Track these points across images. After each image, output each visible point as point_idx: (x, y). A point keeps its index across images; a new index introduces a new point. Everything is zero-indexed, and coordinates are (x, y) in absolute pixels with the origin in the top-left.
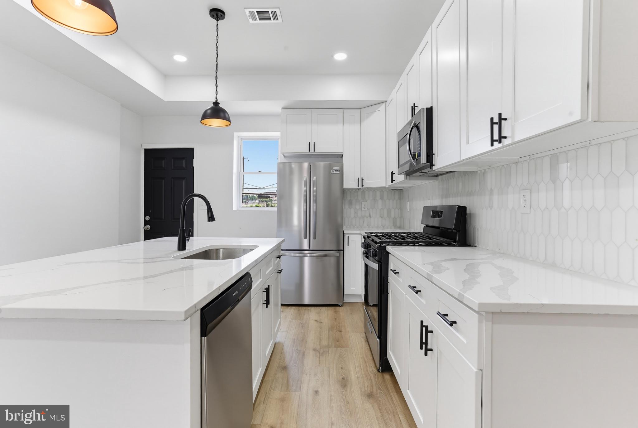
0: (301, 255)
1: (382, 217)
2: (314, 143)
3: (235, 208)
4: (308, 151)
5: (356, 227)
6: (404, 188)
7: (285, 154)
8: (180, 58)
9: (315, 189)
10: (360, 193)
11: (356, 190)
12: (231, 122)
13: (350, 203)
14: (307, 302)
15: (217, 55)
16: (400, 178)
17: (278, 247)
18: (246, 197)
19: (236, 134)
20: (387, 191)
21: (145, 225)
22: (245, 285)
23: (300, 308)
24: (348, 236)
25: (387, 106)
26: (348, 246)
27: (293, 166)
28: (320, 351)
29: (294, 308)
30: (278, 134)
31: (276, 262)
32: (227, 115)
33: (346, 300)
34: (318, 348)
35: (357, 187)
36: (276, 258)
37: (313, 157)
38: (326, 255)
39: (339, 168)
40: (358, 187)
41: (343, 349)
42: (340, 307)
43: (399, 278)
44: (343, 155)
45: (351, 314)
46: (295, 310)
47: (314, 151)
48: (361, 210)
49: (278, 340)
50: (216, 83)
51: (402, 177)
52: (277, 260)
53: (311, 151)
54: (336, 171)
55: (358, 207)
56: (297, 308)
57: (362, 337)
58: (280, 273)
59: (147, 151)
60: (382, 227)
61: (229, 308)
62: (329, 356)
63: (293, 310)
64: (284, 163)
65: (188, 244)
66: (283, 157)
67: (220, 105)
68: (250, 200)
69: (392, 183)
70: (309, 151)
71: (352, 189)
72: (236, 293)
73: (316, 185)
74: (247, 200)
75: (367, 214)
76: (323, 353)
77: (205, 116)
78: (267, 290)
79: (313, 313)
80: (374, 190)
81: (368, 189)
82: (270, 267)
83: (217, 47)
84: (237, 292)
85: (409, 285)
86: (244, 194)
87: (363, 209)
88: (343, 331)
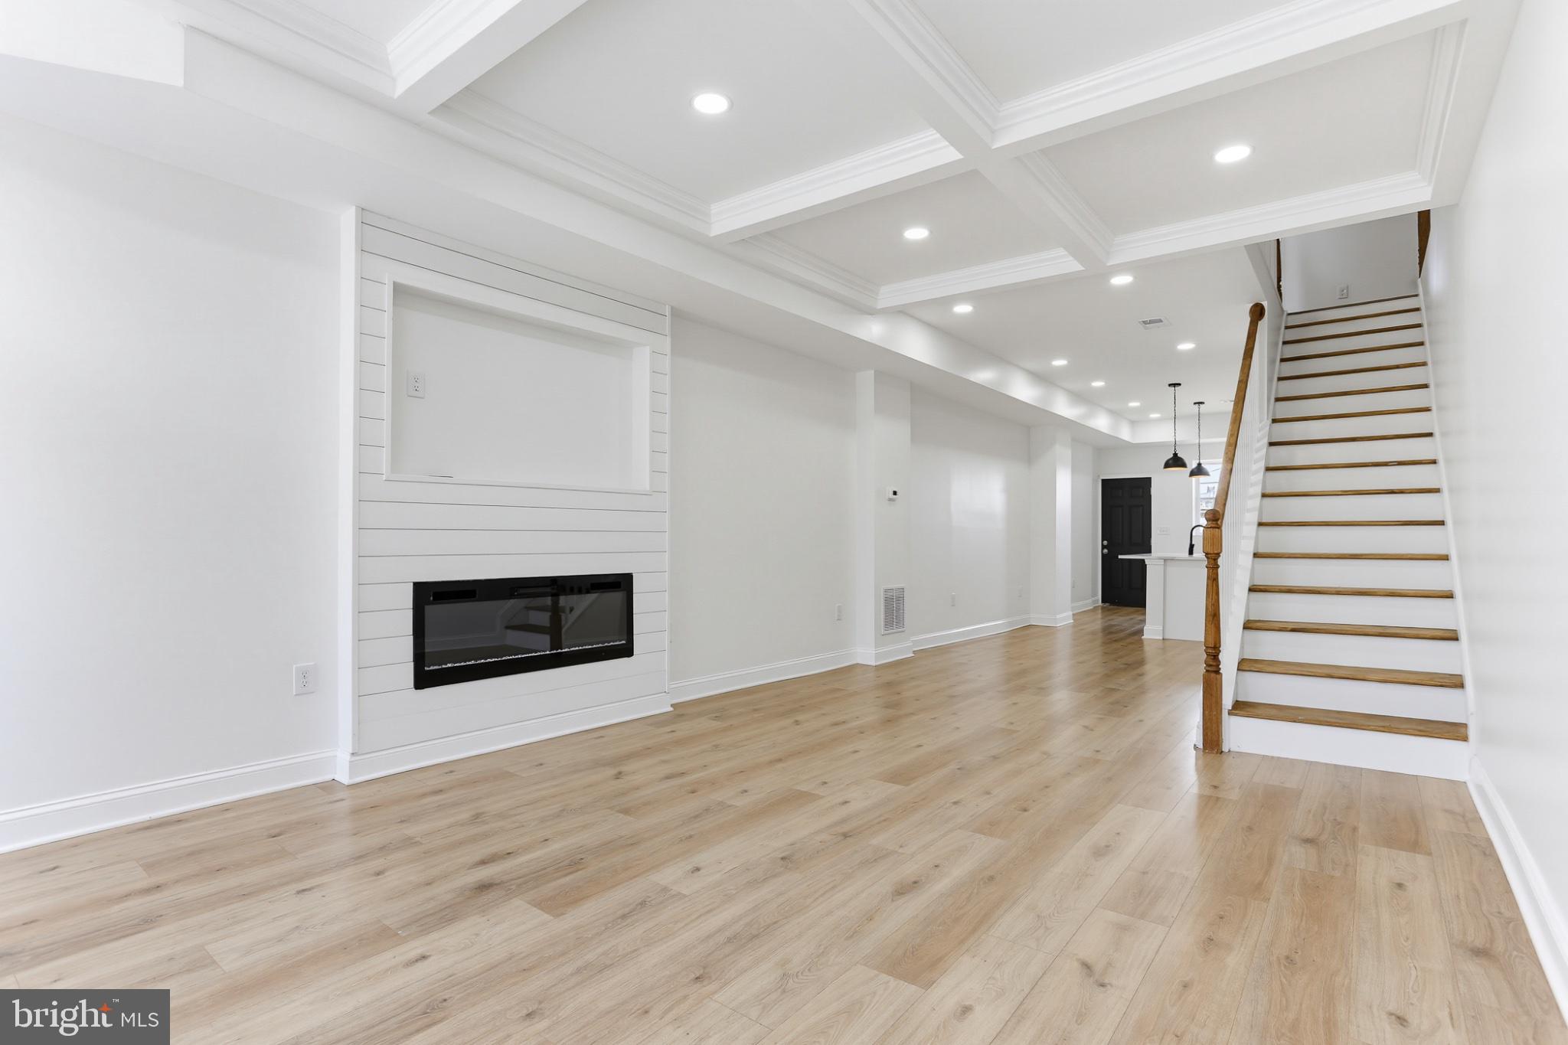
21: (1103, 549)
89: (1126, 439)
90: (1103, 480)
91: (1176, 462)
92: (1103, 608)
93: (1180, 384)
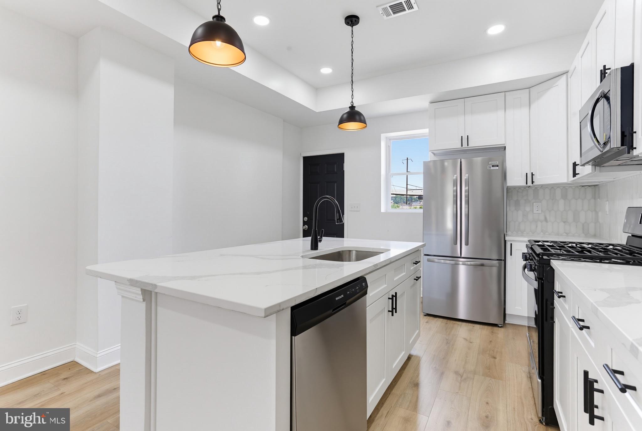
0: (453, 262)
1: (564, 222)
2: (468, 136)
3: (383, 210)
4: (460, 147)
5: (525, 233)
6: (600, 183)
7: (435, 152)
8: (326, 71)
9: (466, 188)
10: (531, 191)
11: (525, 188)
12: (366, 124)
13: (517, 203)
15: (352, 60)
16: (585, 171)
17: (416, 251)
18: (410, 199)
19: (383, 136)
20: (574, 187)
21: (304, 225)
22: (356, 290)
23: (449, 321)
24: (511, 244)
25: (569, 77)
26: (511, 255)
27: (446, 164)
28: (463, 375)
29: (441, 320)
31: (412, 268)
32: (362, 118)
33: (508, 321)
34: (461, 371)
35: (525, 184)
36: (413, 264)
37: (467, 152)
38: (482, 265)
39: (497, 163)
40: (527, 184)
41: (493, 380)
42: (500, 328)
43: (565, 304)
44: (505, 147)
45: (514, 339)
46: (442, 322)
47: (468, 146)
48: (533, 212)
49: (414, 352)
50: (351, 88)
51: (588, 169)
52: (413, 266)
53: (464, 146)
54: (493, 166)
55: (528, 209)
56: (445, 321)
57: (524, 372)
58: (417, 280)
59: (305, 159)
60: (565, 234)
61: (330, 311)
62: (473, 383)
63: (440, 323)
64: (434, 161)
65: (319, 244)
66: (433, 155)
67: (356, 109)
68: (415, 201)
69: (575, 178)
70: (462, 146)
71: (520, 187)
72: (340, 297)
73: (468, 183)
74: (412, 201)
75: (542, 218)
76: (465, 379)
77: (342, 121)
78: (394, 298)
79: (462, 330)
80: (552, 187)
81: (543, 186)
82: (402, 273)
83: (352, 52)
84: (342, 296)
85: (573, 316)
86: (408, 196)
87: (535, 212)
88: (498, 358)
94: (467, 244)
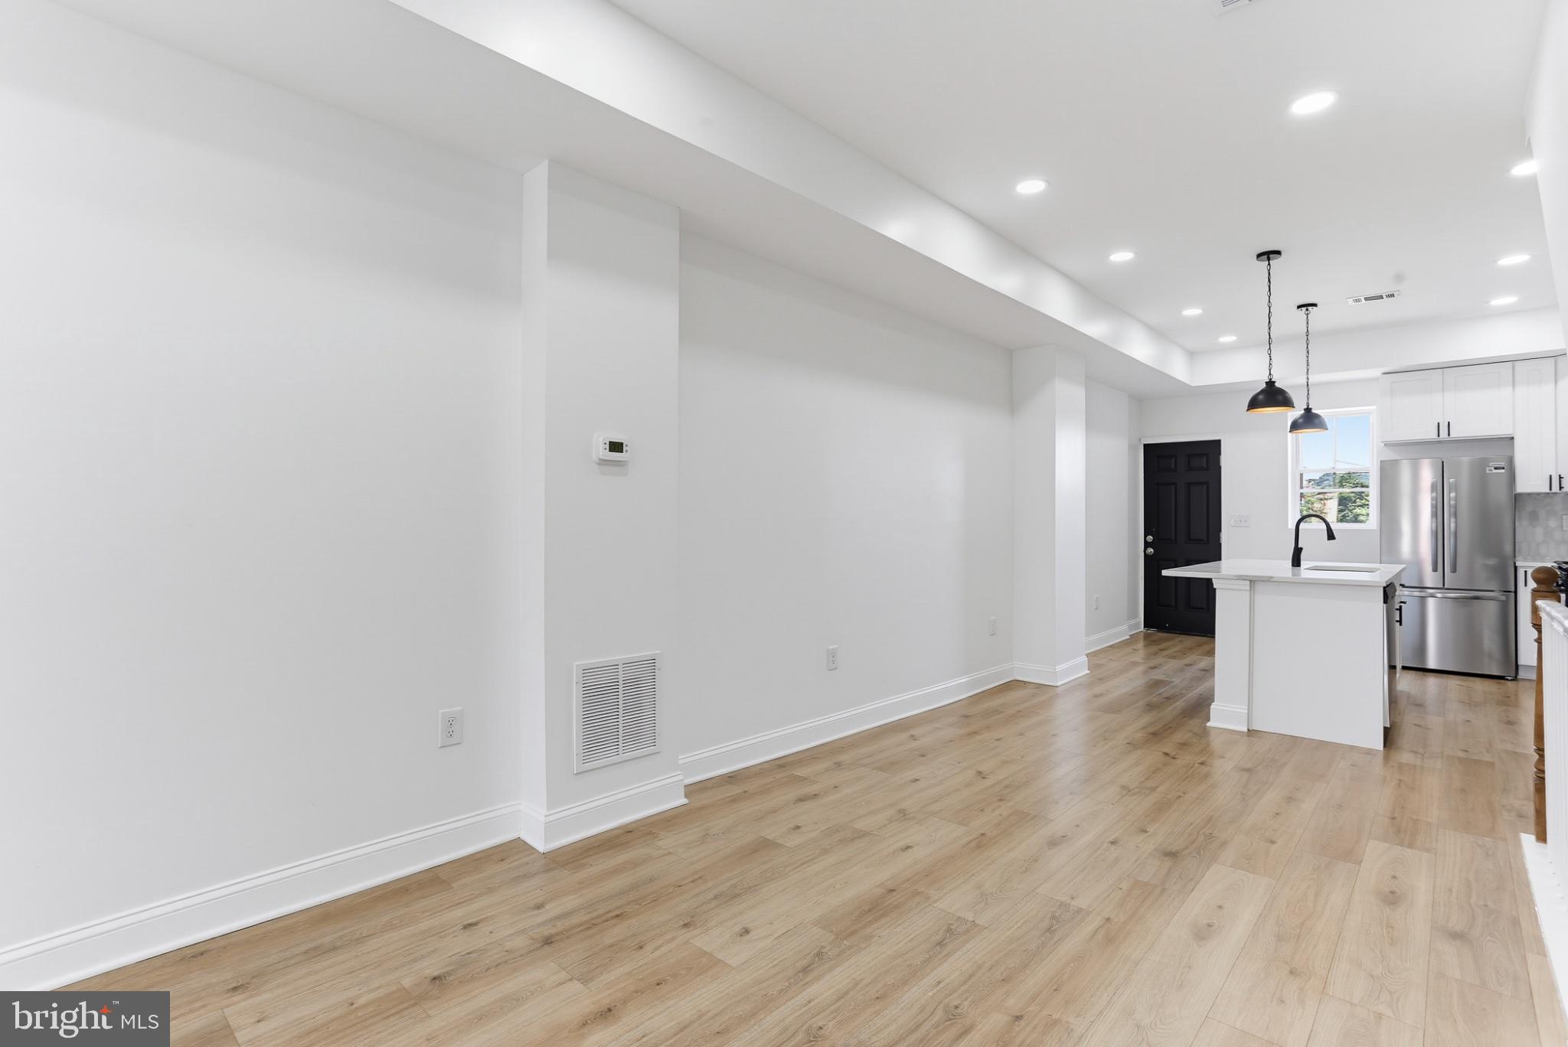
0: (1423, 594)
2: (1449, 422)
4: (1436, 436)
5: (1548, 558)
7: (1387, 443)
8: (1226, 339)
9: (1453, 495)
10: (1555, 500)
11: (1546, 495)
13: (1533, 517)
14: (1432, 664)
21: (1146, 548)
24: (1526, 571)
26: (1526, 585)
30: (1375, 407)
35: (1548, 491)
37: (1446, 445)
38: (1477, 598)
39: (1503, 464)
40: (1551, 490)
42: (1511, 682)
44: (1513, 438)
47: (1449, 435)
48: (1562, 529)
53: (1441, 437)
54: (1496, 468)
55: (1553, 524)
59: (1149, 448)
70: (1438, 436)
71: (1536, 495)
73: (1455, 488)
89: (1180, 379)
90: (1146, 446)
91: (1272, 396)
92: (1146, 637)
93: (1278, 253)
94: (1454, 570)
